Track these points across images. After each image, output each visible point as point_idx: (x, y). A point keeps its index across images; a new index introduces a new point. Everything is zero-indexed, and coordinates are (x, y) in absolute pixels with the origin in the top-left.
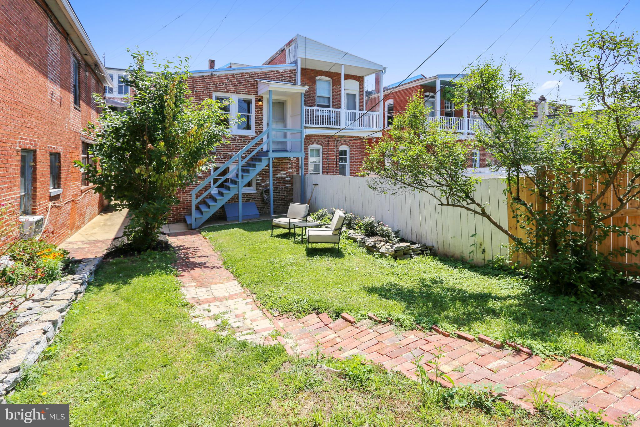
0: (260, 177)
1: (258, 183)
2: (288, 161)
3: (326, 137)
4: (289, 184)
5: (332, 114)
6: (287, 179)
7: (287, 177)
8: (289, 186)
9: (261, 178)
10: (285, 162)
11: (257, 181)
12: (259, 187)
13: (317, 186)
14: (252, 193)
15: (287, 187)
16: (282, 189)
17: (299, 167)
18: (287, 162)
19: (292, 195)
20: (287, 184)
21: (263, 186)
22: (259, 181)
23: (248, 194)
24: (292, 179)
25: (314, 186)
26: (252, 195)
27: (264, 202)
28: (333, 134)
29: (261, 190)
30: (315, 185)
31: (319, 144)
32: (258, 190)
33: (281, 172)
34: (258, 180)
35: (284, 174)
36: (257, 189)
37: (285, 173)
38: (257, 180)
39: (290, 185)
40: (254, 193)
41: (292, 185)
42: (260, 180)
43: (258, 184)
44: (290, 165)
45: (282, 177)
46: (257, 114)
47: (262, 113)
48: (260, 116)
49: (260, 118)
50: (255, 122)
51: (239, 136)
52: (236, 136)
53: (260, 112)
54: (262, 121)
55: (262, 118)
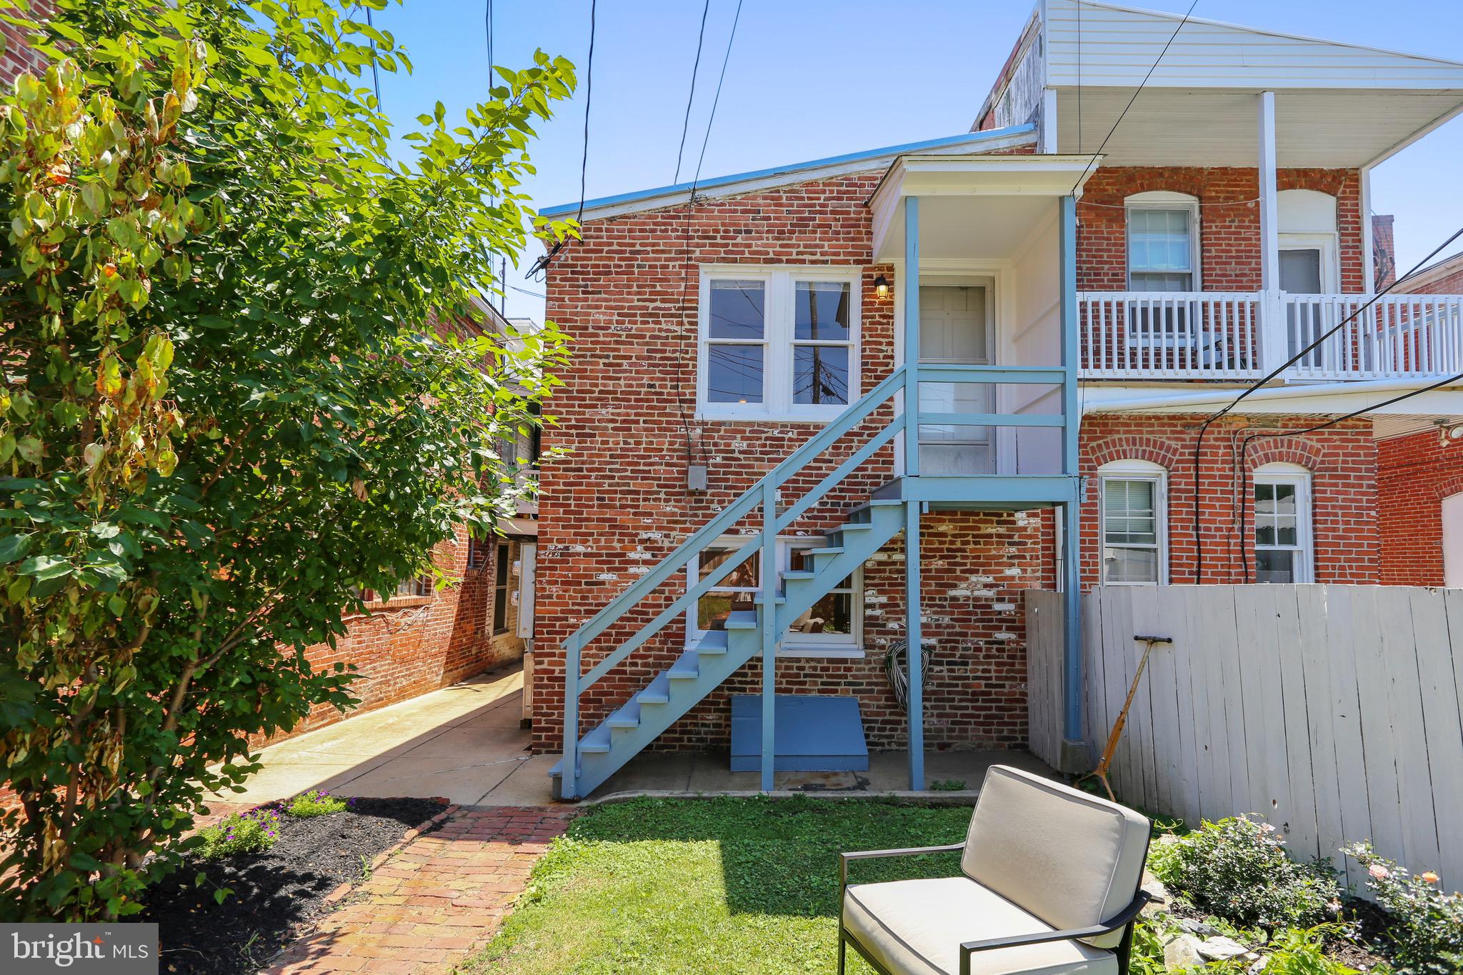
0: (881, 592)
1: (871, 617)
2: (1002, 530)
3: (1186, 426)
4: (1009, 629)
5: (1206, 338)
6: (998, 607)
7: (1001, 600)
8: (1010, 641)
9: (884, 599)
10: (990, 536)
11: (869, 612)
12: (874, 636)
13: (1162, 648)
14: (844, 661)
15: (1002, 642)
16: (979, 649)
17: (1054, 556)
18: (999, 536)
19: (1024, 679)
20: (999, 628)
21: (895, 633)
22: (878, 612)
23: (831, 661)
24: (1022, 607)
25: (1140, 648)
26: (847, 669)
27: (894, 699)
28: (1217, 409)
29: (883, 647)
30: (1153, 641)
31: (1150, 457)
32: (873, 647)
33: (973, 578)
34: (872, 606)
35: (986, 586)
36: (868, 646)
37: (990, 580)
38: (867, 606)
39: (1013, 636)
40: (854, 661)
41: (1022, 636)
42: (882, 606)
43: (870, 623)
44: (1013, 550)
45: (976, 599)
46: (871, 336)
47: (890, 333)
48: (881, 343)
49: (881, 355)
50: (863, 371)
51: (793, 426)
52: (783, 426)
53: (882, 330)
54: (890, 367)
55: (889, 353)
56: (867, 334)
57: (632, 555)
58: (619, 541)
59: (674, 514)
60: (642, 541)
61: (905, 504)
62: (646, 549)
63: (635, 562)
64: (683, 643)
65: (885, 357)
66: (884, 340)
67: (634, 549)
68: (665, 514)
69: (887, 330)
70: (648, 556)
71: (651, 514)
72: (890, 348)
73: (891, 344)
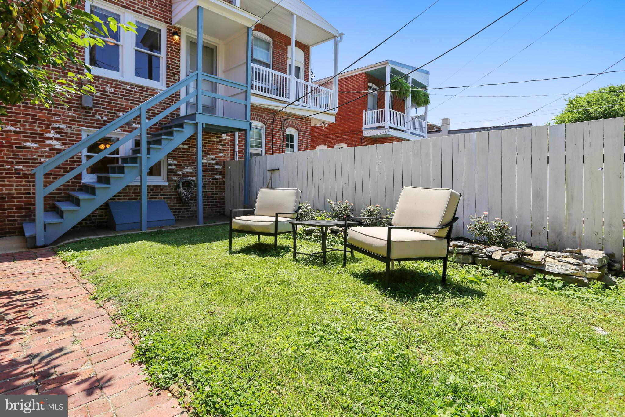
0: (175, 160)
1: (171, 169)
2: (218, 140)
3: (271, 113)
4: (220, 175)
5: (274, 86)
6: (216, 167)
7: (217, 164)
8: (220, 179)
9: (176, 162)
10: (214, 141)
11: (170, 167)
12: (172, 177)
14: (160, 186)
15: (217, 179)
16: (210, 182)
17: (234, 150)
18: (217, 142)
19: (224, 192)
20: (216, 174)
21: (180, 175)
22: (174, 167)
23: (154, 186)
24: (223, 167)
26: (161, 189)
27: (181, 200)
28: (280, 109)
29: (175, 181)
31: (261, 121)
32: (172, 181)
33: (208, 156)
34: (171, 165)
35: (213, 159)
36: (169, 180)
37: (214, 157)
38: (169, 165)
39: (221, 177)
40: (164, 186)
41: (224, 177)
42: (175, 165)
43: (170, 171)
44: (221, 147)
45: (209, 164)
46: (171, 55)
47: (179, 56)
48: (175, 60)
49: (175, 64)
50: (167, 69)
51: (137, 86)
52: (132, 85)
53: (176, 54)
54: (179, 70)
55: (178, 65)
56: (169, 54)
57: (48, 135)
58: (38, 127)
59: (73, 117)
60: (54, 128)
61: (197, 123)
62: (57, 132)
63: (51, 139)
64: (81, 179)
65: (177, 66)
66: (176, 59)
67: (49, 132)
68: (68, 116)
69: (178, 55)
70: (58, 136)
71: (59, 115)
72: (179, 63)
73: (179, 61)
